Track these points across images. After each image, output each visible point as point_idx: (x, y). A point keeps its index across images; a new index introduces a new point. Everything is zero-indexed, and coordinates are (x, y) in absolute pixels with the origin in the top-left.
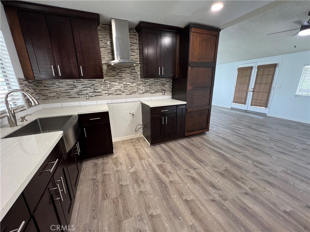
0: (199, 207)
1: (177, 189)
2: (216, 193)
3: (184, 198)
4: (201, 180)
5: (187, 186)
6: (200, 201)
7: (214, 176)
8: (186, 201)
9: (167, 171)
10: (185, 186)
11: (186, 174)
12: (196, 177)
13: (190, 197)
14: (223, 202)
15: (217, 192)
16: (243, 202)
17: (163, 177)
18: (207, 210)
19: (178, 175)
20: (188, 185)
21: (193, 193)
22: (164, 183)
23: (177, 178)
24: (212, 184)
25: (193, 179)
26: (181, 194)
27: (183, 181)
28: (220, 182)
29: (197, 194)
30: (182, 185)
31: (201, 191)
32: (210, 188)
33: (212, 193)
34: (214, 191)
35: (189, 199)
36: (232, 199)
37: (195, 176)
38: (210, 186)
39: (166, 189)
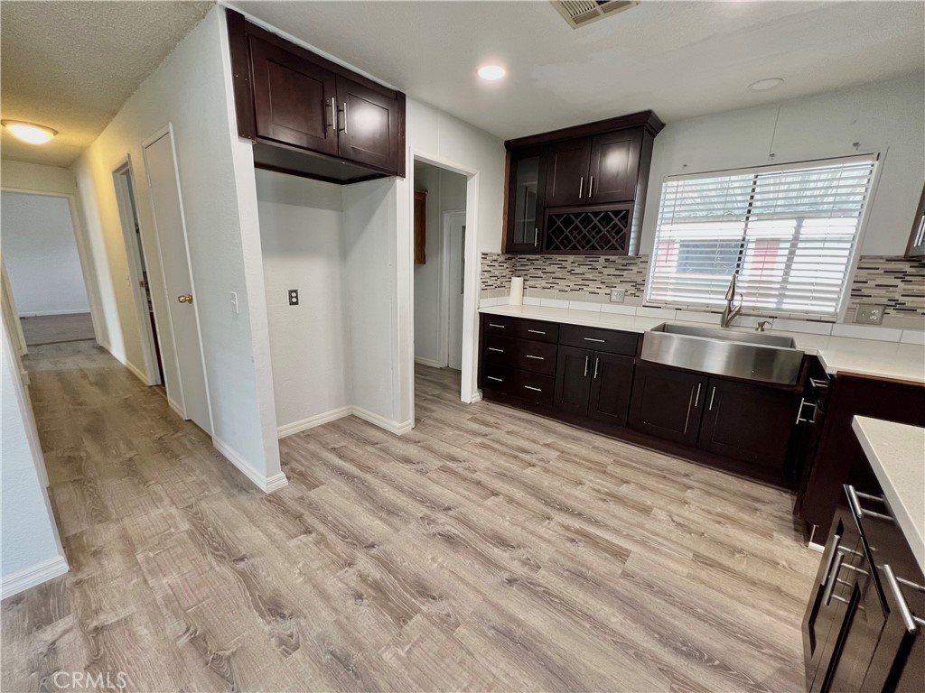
0: (471, 492)
1: (524, 507)
2: (443, 524)
3: (501, 496)
4: (481, 545)
5: (508, 518)
6: (473, 501)
7: (448, 573)
8: (495, 494)
9: (580, 541)
10: (511, 518)
11: (528, 552)
12: (496, 549)
13: (491, 501)
14: (429, 513)
15: (439, 529)
16: (390, 525)
17: (576, 524)
18: (458, 493)
19: (549, 542)
20: (507, 523)
21: (488, 509)
22: (559, 509)
23: (541, 530)
24: (451, 543)
25: (502, 542)
26: (511, 500)
27: (524, 528)
28: (430, 557)
29: (481, 511)
30: (520, 518)
31: (474, 518)
32: (457, 532)
33: (452, 521)
34: (448, 528)
35: (492, 498)
36: (410, 523)
37: (500, 552)
38: (458, 536)
39: (546, 501)
